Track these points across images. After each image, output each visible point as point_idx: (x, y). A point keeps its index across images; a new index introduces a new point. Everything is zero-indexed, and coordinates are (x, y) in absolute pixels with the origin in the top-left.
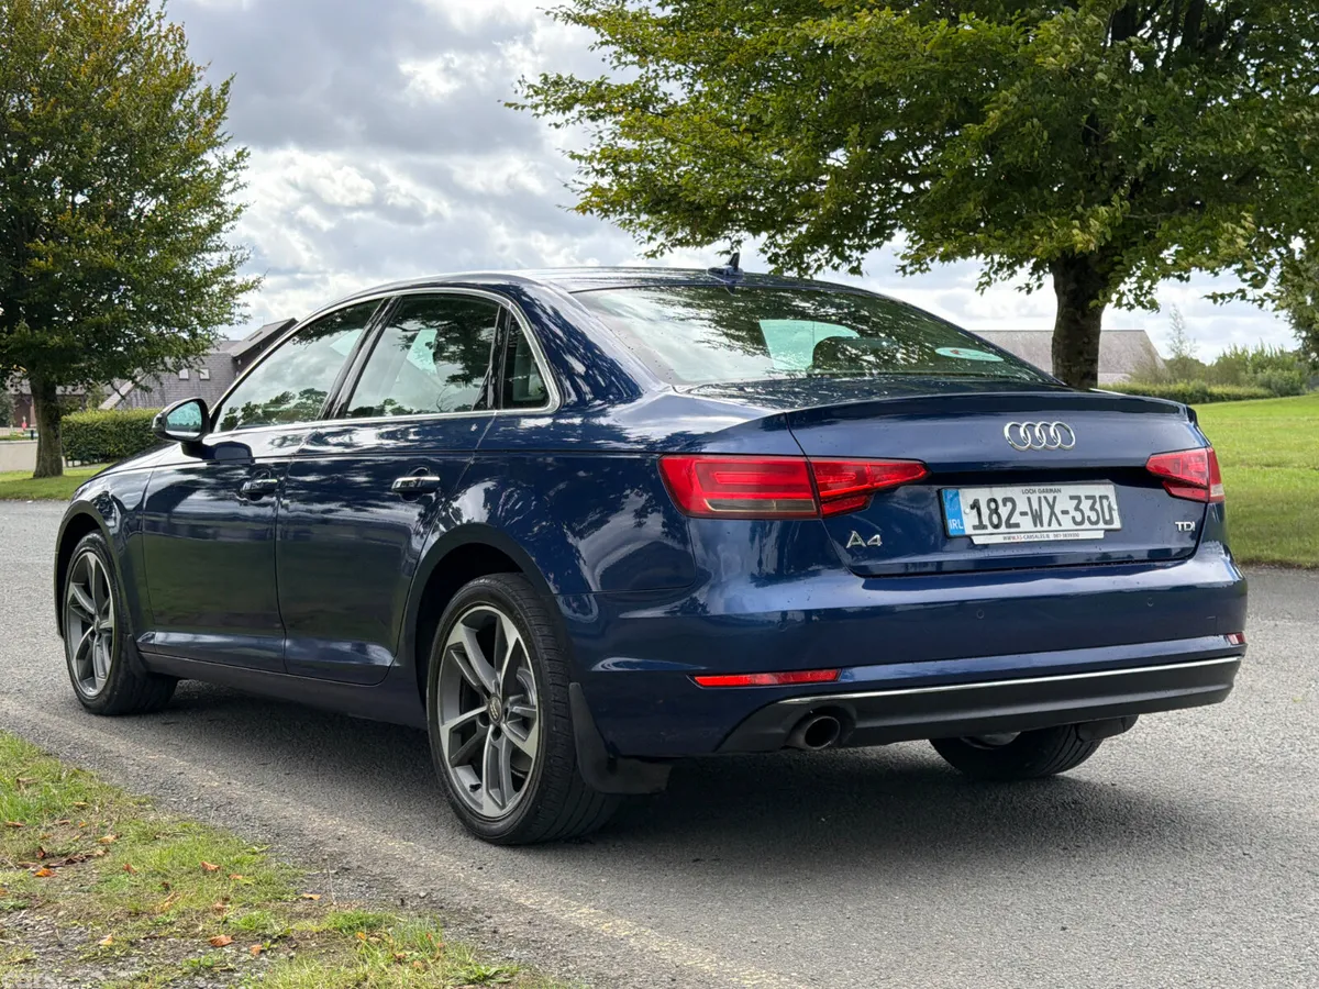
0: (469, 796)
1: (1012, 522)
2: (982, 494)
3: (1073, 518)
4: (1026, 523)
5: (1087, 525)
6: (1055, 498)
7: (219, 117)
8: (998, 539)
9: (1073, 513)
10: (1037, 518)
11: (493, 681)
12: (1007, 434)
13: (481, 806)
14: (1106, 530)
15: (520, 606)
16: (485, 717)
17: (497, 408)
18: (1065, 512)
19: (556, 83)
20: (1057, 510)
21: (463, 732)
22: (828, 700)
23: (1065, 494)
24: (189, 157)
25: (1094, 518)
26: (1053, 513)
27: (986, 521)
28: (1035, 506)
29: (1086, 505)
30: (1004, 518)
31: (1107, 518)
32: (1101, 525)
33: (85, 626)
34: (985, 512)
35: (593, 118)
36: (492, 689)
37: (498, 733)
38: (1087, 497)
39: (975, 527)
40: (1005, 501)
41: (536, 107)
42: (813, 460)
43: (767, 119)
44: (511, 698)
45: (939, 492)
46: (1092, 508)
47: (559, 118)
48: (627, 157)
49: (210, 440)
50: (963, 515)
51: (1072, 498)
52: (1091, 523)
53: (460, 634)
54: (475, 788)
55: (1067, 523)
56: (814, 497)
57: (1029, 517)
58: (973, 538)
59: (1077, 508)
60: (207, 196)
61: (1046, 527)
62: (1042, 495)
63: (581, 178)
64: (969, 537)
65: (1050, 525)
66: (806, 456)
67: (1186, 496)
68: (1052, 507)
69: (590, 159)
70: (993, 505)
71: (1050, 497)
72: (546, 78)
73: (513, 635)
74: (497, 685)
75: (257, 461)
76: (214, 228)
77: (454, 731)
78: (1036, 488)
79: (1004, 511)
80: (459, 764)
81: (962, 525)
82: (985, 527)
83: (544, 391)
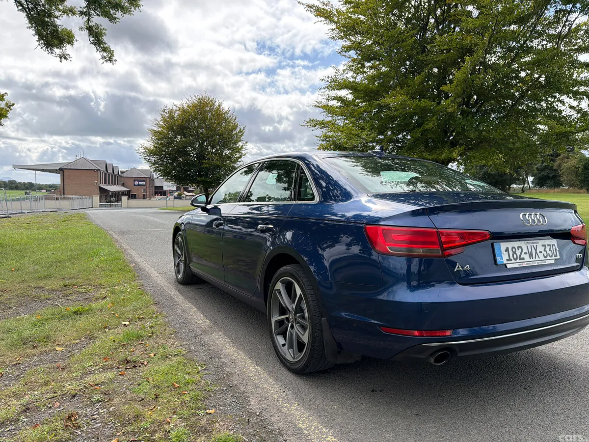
0: (280, 347)
1: (521, 257)
2: (510, 245)
3: (544, 254)
4: (527, 258)
5: (548, 258)
6: (537, 246)
7: (242, 135)
8: (516, 265)
9: (543, 252)
10: (531, 255)
11: (292, 307)
12: (521, 218)
13: (286, 355)
14: (555, 259)
15: (302, 281)
16: (288, 319)
17: (295, 201)
18: (541, 252)
19: (312, 121)
20: (538, 251)
21: (280, 323)
22: (447, 345)
23: (541, 244)
24: (235, 143)
25: (551, 255)
26: (536, 253)
27: (511, 258)
28: (530, 250)
29: (548, 248)
30: (518, 256)
31: (555, 254)
32: (553, 257)
33: (179, 258)
34: (511, 253)
35: (321, 128)
36: (290, 309)
37: (292, 327)
38: (548, 245)
39: (507, 260)
40: (519, 247)
41: (308, 126)
42: (440, 230)
43: (365, 127)
44: (298, 315)
45: (492, 245)
46: (550, 250)
47: (313, 128)
48: (330, 137)
49: (209, 207)
50: (503, 255)
51: (543, 246)
52: (550, 257)
53: (279, 286)
54: (284, 345)
55: (542, 258)
56: (441, 247)
57: (528, 254)
58: (507, 265)
59: (545, 250)
60: (238, 150)
61: (534, 259)
62: (532, 245)
63: (318, 142)
64: (505, 265)
65: (535, 258)
66: (436, 228)
67: (579, 243)
68: (536, 250)
69: (320, 137)
70: (514, 250)
71: (535, 245)
72: (310, 119)
73: (299, 291)
74: (293, 308)
75: (222, 215)
76: (240, 157)
77: (276, 322)
78: (530, 242)
79: (518, 252)
80: (278, 335)
81: (502, 259)
82: (511, 260)
83: (313, 194)
